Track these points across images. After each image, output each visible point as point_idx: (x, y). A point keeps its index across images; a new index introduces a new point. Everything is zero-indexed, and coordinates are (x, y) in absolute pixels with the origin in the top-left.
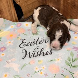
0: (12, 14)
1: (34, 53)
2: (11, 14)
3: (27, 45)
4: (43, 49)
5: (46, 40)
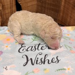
1: (36, 59)
4: (47, 56)
5: (48, 46)
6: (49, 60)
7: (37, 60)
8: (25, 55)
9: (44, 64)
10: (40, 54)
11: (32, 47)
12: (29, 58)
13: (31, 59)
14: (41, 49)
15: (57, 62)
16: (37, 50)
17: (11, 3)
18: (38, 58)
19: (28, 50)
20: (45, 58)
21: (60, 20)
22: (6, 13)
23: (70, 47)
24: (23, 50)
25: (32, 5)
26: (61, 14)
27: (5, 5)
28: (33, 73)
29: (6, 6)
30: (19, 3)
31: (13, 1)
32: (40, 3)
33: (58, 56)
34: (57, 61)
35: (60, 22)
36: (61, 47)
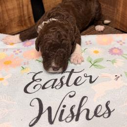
2: (21, 6)
3: (44, 88)
5: (91, 77)
6: (88, 111)
7: (62, 111)
8: (38, 99)
9: (77, 120)
10: (70, 96)
12: (45, 107)
13: (49, 109)
15: (106, 115)
16: (65, 86)
18: (64, 106)
20: (80, 106)
21: (120, 20)
24: (34, 88)
26: (121, 9)
33: (109, 101)
34: (107, 111)
35: (119, 25)
36: (117, 78)
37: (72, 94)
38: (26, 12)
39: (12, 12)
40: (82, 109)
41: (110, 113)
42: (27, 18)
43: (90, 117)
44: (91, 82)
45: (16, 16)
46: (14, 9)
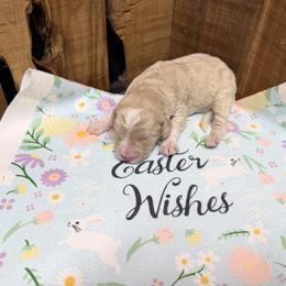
0: (96, 59)
1: (165, 199)
3: (137, 172)
4: (194, 189)
5: (199, 160)
6: (199, 203)
7: (167, 202)
8: (132, 186)
9: (187, 214)
10: (174, 184)
11: (152, 162)
12: (143, 197)
13: (149, 198)
14: (178, 168)
15: (223, 210)
17: (91, 34)
18: (168, 196)
19: (140, 170)
20: (189, 198)
22: (76, 66)
23: (259, 165)
24: (125, 171)
25: (157, 40)
27: (72, 40)
28: (154, 244)
29: (75, 43)
30: (118, 32)
31: (97, 28)
32: (181, 35)
34: (224, 205)
36: (234, 162)
37: (176, 181)
38: (99, 70)
39: (79, 69)
40: (191, 201)
41: (227, 207)
42: (99, 78)
43: (203, 212)
44: (199, 166)
45: (85, 75)
46: (82, 64)
